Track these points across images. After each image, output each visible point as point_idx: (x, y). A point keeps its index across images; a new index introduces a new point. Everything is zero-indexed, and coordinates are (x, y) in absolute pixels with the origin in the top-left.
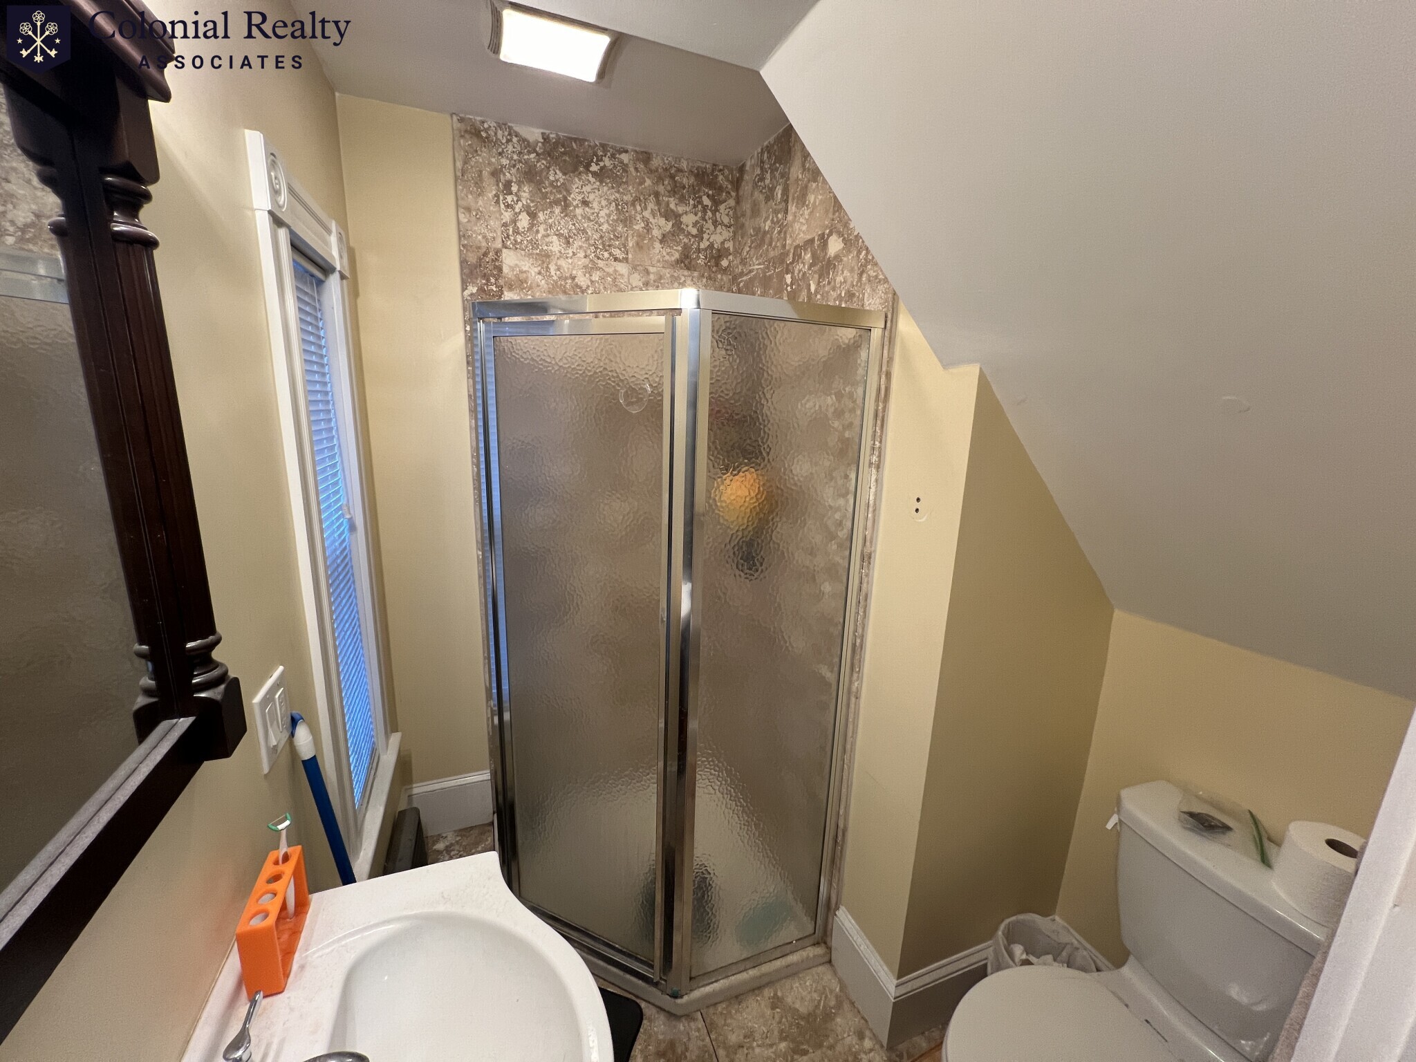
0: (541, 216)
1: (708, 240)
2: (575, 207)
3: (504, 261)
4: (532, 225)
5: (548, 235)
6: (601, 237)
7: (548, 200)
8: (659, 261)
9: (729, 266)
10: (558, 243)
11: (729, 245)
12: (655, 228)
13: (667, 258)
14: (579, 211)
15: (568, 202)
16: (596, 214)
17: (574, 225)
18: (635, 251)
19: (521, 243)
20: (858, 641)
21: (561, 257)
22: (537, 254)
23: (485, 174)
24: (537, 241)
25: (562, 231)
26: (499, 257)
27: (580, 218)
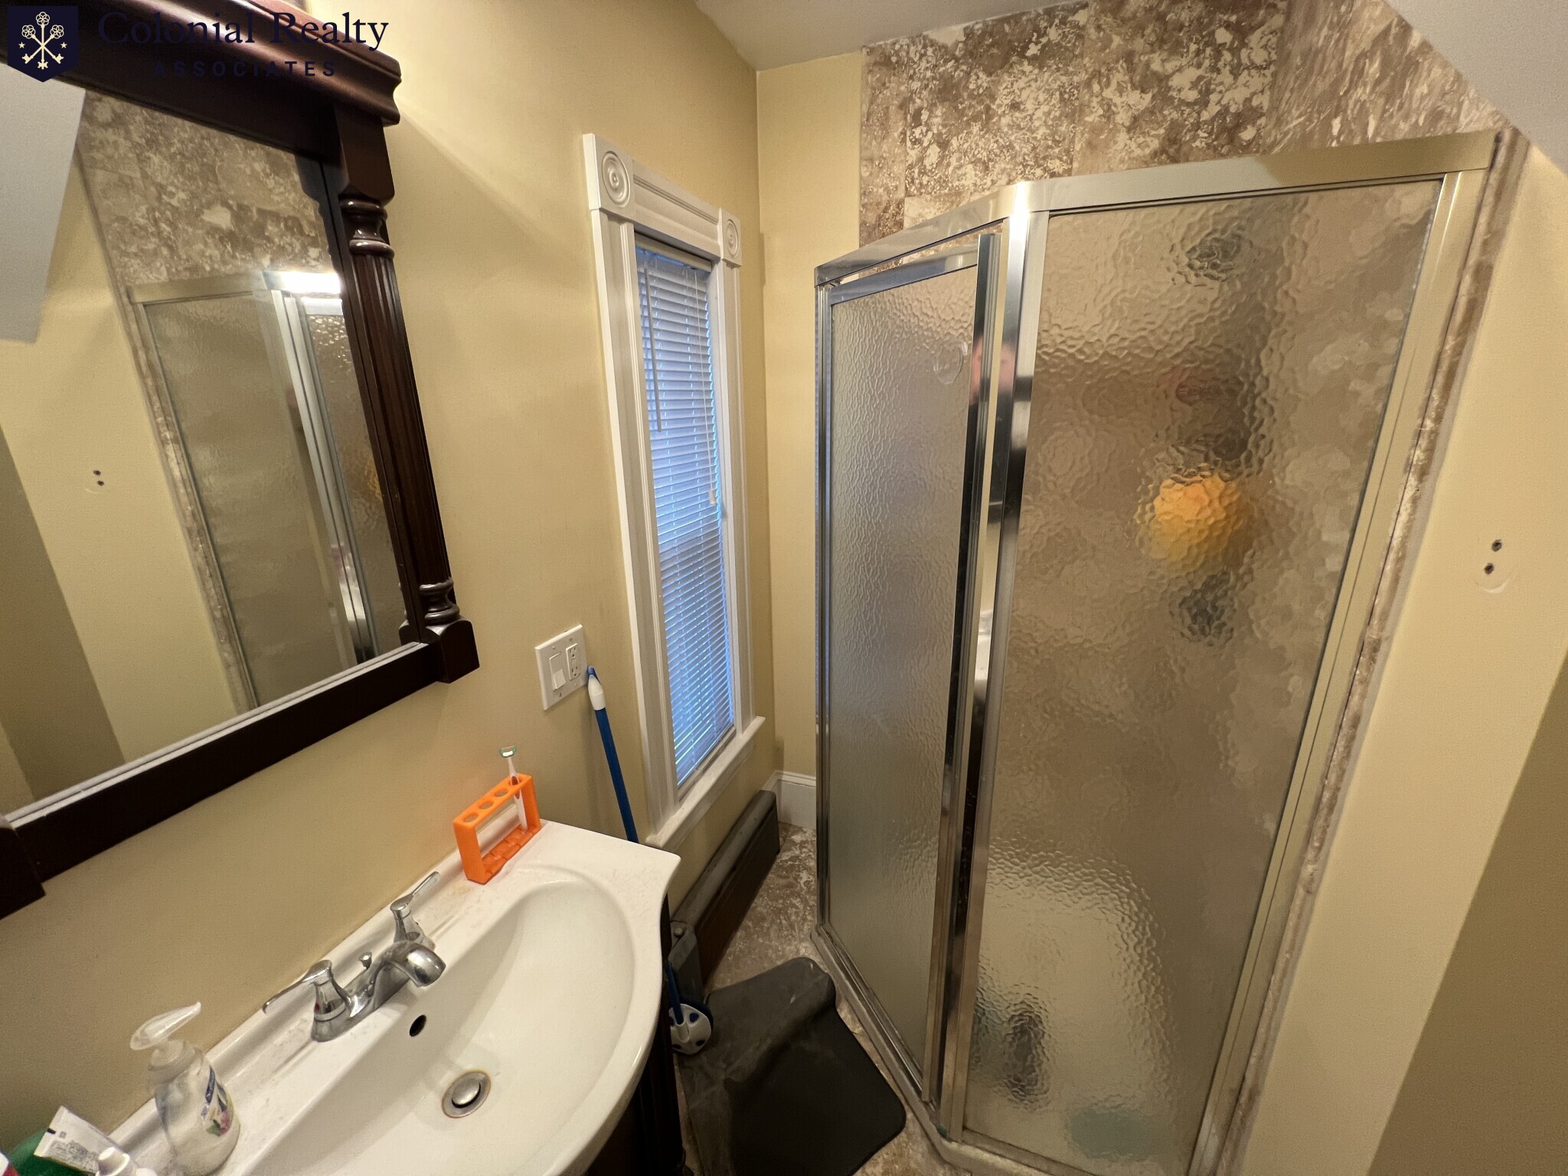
0: (954, 142)
1: (1219, 102)
2: (1000, 117)
3: (906, 213)
4: (942, 158)
5: (961, 166)
6: (1034, 148)
7: (965, 119)
8: (1122, 161)
9: (1258, 135)
10: (973, 173)
11: (1263, 101)
12: (1121, 111)
13: (1138, 152)
14: (1004, 121)
15: (991, 112)
16: (1029, 118)
17: (997, 142)
18: (1084, 155)
19: (927, 185)
20: (1327, 795)
21: (975, 191)
22: (945, 194)
23: (893, 108)
24: (947, 177)
25: (979, 156)
26: (900, 209)
27: (1006, 130)
